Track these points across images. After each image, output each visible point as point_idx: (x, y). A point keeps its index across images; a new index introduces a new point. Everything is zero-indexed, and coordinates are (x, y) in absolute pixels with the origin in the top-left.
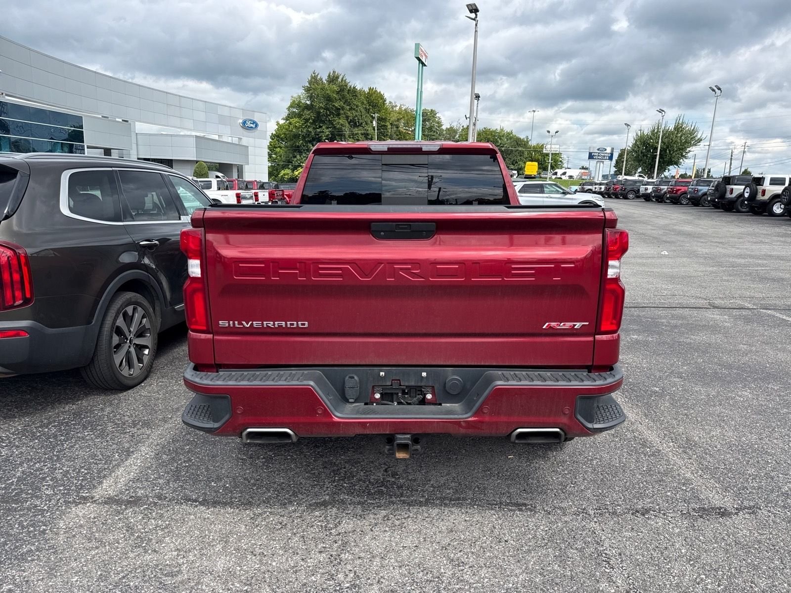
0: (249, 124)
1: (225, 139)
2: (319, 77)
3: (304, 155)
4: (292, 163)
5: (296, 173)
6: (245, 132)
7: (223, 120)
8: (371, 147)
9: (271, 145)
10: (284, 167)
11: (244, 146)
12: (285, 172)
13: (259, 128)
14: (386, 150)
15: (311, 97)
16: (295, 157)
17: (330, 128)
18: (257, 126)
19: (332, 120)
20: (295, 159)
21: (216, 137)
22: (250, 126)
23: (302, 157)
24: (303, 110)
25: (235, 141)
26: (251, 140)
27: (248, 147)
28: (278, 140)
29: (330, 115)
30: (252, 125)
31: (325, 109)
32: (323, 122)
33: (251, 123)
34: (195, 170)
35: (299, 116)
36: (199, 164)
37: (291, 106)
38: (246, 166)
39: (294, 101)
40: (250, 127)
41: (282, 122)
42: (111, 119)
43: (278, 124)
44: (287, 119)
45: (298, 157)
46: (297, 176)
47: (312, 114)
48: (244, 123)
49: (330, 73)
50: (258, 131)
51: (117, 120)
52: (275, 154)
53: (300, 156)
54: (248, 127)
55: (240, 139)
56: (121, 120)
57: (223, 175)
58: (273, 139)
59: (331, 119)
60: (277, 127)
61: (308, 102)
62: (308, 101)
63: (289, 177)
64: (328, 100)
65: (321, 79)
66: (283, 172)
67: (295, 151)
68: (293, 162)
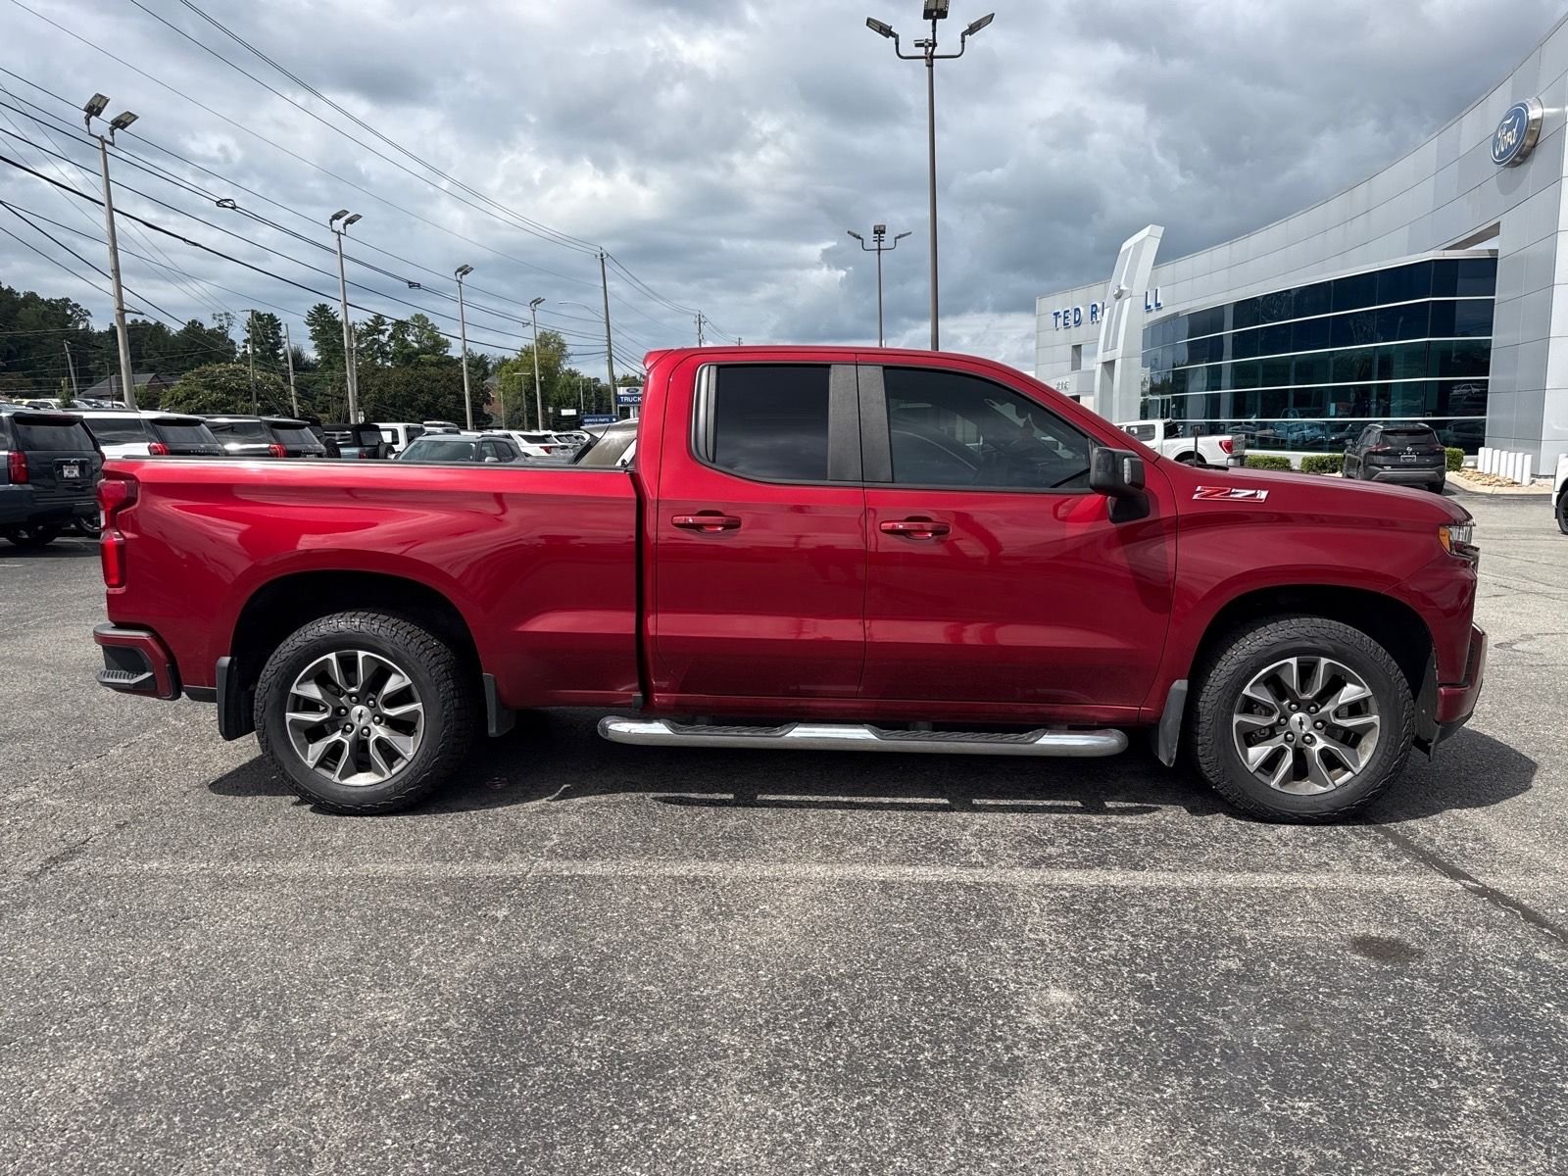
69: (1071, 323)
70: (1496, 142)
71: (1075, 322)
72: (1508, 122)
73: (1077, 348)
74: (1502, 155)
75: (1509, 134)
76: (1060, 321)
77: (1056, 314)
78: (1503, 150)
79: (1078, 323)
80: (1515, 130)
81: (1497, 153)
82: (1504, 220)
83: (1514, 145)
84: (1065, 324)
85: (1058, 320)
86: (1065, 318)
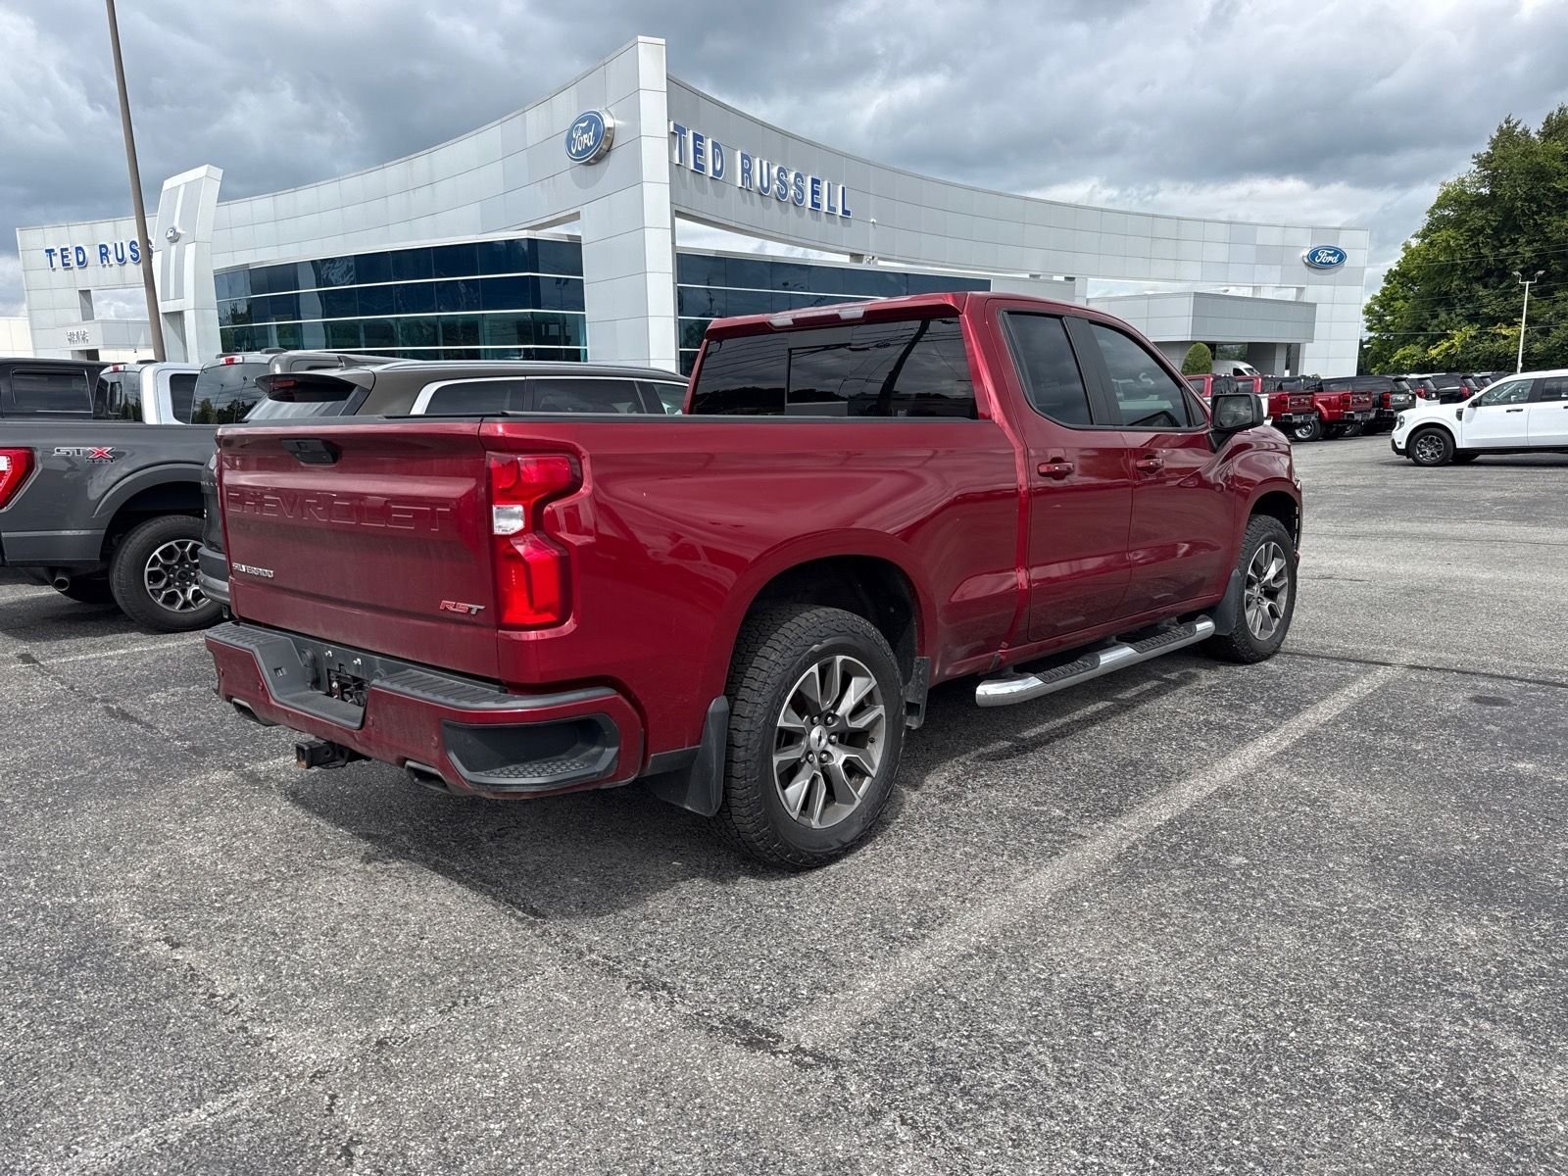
0: (1324, 257)
1: (1267, 294)
2: (1519, 129)
3: (1459, 311)
4: (1425, 330)
5: (1434, 352)
6: (1313, 275)
7: (1268, 255)
8: (771, 321)
9: (1383, 295)
10: (1405, 342)
11: (1307, 303)
12: (1407, 351)
13: (1347, 263)
14: (791, 323)
15: (1493, 180)
16: (1435, 316)
17: (1537, 241)
18: (1342, 257)
19: (1542, 224)
20: (1435, 322)
21: (1247, 292)
22: (1325, 260)
23: (1453, 315)
24: (1470, 210)
25: (1290, 295)
26: (1326, 290)
27: (1315, 304)
28: (1402, 284)
29: (1538, 213)
30: (1330, 258)
31: (1525, 200)
32: (1519, 230)
33: (1329, 255)
34: (1186, 360)
35: (1457, 224)
36: (1195, 348)
37: (1439, 205)
38: (1307, 345)
39: (1447, 193)
40: (1326, 263)
41: (1414, 243)
42: (1045, 278)
43: (1407, 247)
44: (1424, 236)
45: (1443, 316)
46: (1434, 358)
47: (1491, 217)
48: (1314, 255)
49: (1552, 114)
50: (1343, 270)
51: (1056, 278)
52: (1392, 313)
53: (1448, 314)
54: (1321, 263)
55: (1300, 290)
56: (1062, 279)
57: (1250, 367)
58: (1390, 282)
59: (1539, 222)
60: (1404, 255)
61: (1485, 191)
62: (1485, 187)
63: (1415, 362)
64: (1537, 179)
65: (1526, 133)
66: (1400, 352)
67: (1439, 303)
68: (1430, 329)
69: (73, 263)
70: (570, 141)
71: (79, 263)
72: (584, 125)
73: (85, 294)
74: (578, 153)
75: (585, 136)
76: (57, 260)
77: (50, 251)
78: (580, 149)
79: (82, 264)
80: (591, 134)
81: (574, 151)
82: (584, 211)
83: (591, 147)
84: (64, 265)
85: (53, 258)
86: (63, 257)
